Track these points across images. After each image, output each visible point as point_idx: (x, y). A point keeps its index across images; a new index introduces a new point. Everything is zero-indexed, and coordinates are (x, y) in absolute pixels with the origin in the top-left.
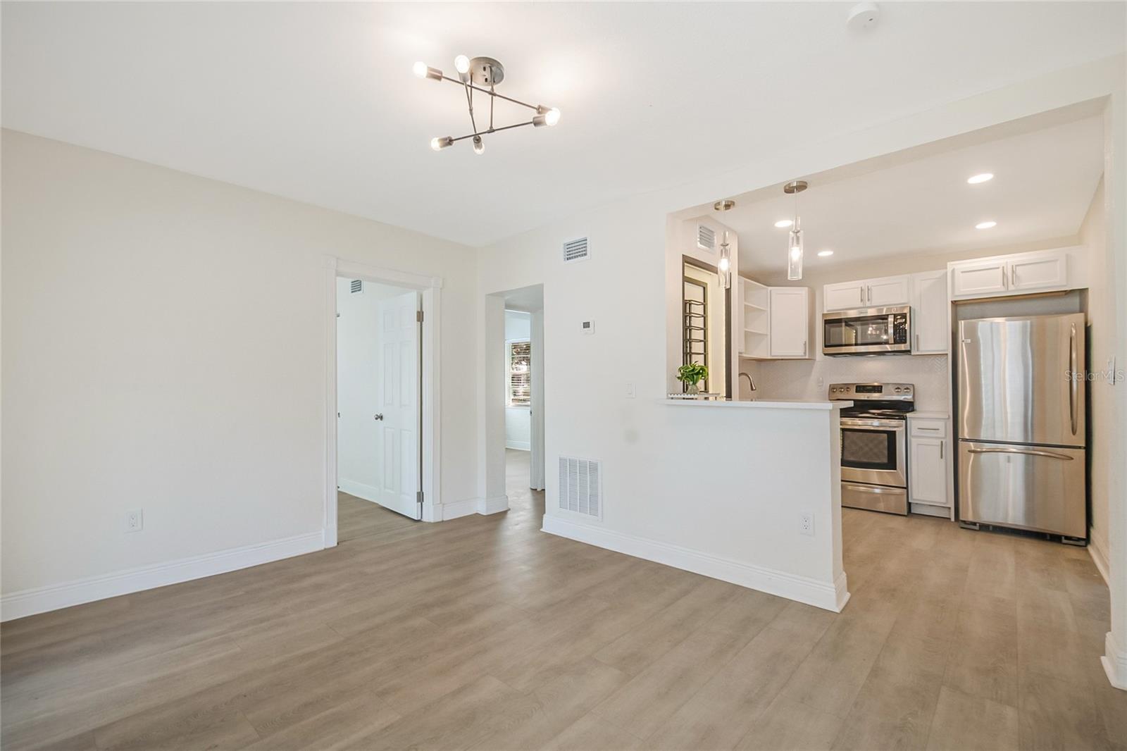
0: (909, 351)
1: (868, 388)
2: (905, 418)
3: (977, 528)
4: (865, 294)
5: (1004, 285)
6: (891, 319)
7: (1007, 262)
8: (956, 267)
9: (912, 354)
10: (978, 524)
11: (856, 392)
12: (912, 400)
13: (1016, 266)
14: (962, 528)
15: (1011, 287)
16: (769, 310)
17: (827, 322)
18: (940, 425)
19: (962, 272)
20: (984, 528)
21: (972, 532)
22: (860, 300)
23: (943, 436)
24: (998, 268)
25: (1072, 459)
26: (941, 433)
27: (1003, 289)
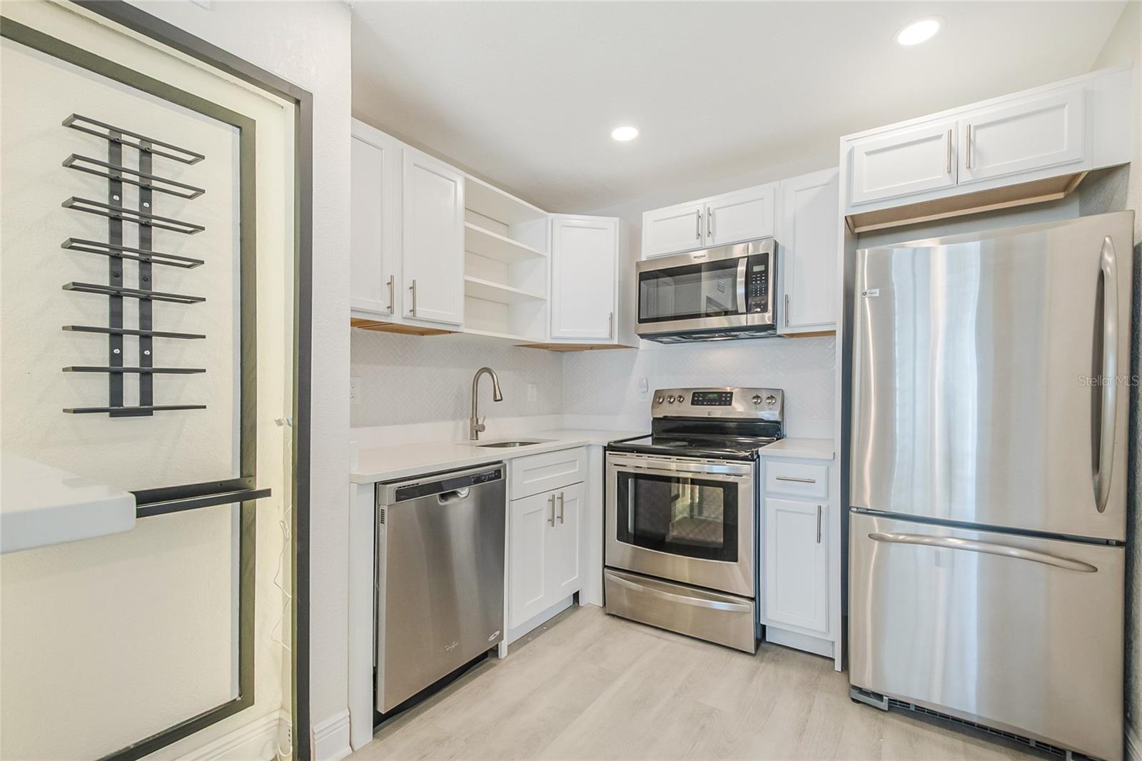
0: (772, 327)
1: (710, 396)
2: (755, 458)
3: (884, 705)
4: (705, 224)
5: (950, 172)
6: (741, 268)
7: (957, 123)
8: (855, 145)
9: (779, 332)
10: (885, 698)
11: (692, 404)
12: (779, 420)
13: (977, 127)
14: (854, 700)
15: (965, 176)
16: (548, 254)
17: (644, 277)
18: (817, 472)
19: (868, 154)
20: (898, 707)
21: (875, 712)
22: (695, 236)
23: (823, 494)
24: (939, 137)
25: (1096, 570)
26: (819, 489)
27: (947, 181)
